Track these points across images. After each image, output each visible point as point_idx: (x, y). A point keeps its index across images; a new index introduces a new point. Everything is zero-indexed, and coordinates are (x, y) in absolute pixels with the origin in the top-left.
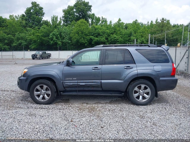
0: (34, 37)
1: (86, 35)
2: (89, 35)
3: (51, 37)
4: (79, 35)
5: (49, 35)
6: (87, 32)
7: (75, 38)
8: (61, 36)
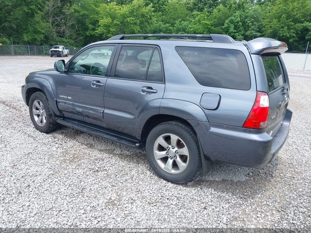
0: (200, 27)
1: (296, 21)
2: (303, 20)
3: (226, 25)
4: (279, 21)
5: (224, 22)
6: (299, 15)
7: (271, 27)
8: (244, 23)
